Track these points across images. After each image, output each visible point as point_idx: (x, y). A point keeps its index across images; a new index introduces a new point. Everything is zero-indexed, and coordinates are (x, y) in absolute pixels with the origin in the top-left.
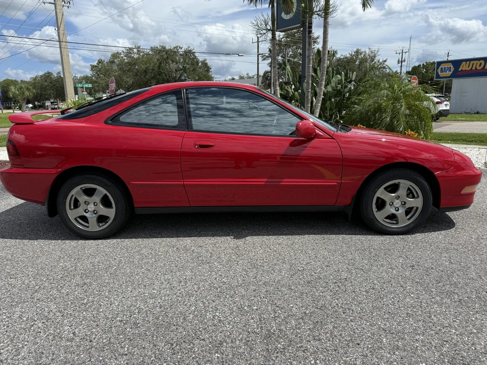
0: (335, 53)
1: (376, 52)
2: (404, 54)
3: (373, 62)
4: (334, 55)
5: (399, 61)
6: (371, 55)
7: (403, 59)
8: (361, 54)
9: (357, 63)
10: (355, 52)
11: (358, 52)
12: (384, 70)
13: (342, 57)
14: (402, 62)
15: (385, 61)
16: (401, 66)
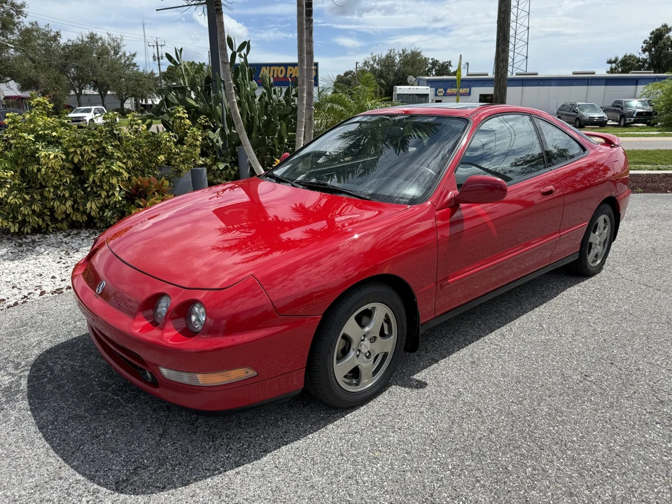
0: (58, 34)
1: (119, 41)
2: (159, 47)
3: (118, 56)
4: (55, 38)
5: (154, 56)
6: (112, 44)
7: (160, 55)
8: (97, 41)
9: (94, 55)
10: (88, 38)
11: (92, 37)
12: (135, 69)
13: (70, 43)
14: (158, 59)
15: (134, 55)
16: (159, 65)
